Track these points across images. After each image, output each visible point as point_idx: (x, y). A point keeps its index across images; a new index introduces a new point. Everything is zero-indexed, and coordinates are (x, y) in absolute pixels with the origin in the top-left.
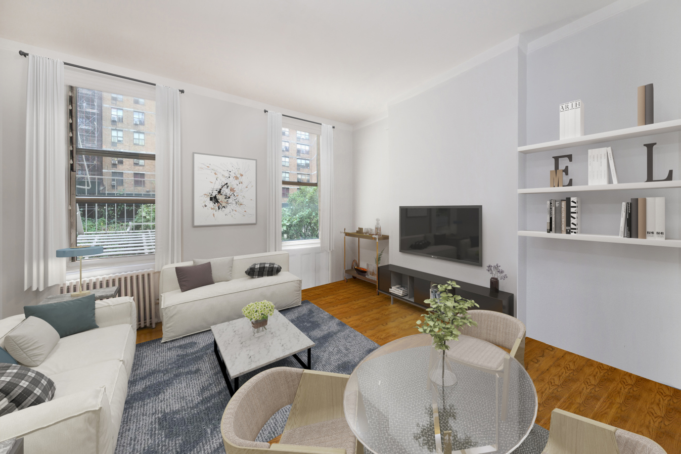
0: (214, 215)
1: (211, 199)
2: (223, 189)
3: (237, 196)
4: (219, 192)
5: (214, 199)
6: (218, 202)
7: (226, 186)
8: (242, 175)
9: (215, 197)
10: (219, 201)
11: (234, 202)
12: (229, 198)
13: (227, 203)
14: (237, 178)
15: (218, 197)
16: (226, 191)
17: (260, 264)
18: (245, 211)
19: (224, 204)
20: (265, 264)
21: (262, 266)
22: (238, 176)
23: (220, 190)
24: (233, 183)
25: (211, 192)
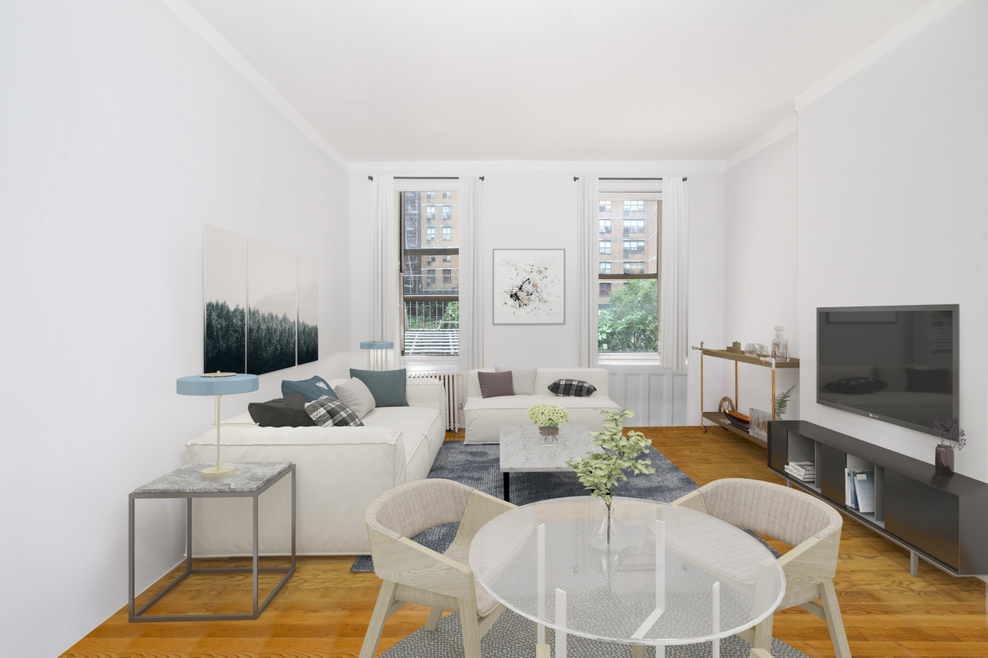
0: (514, 313)
1: (511, 296)
2: (524, 285)
3: (541, 292)
4: (520, 289)
5: (515, 296)
6: (518, 299)
7: (527, 282)
8: (546, 269)
9: (516, 294)
10: (520, 298)
11: (537, 299)
12: (531, 294)
13: (529, 300)
14: (540, 272)
15: (520, 294)
16: (527, 287)
17: (567, 380)
18: (551, 310)
19: (525, 302)
20: (573, 380)
21: (569, 383)
22: (542, 270)
23: (522, 286)
24: (535, 278)
25: (511, 289)
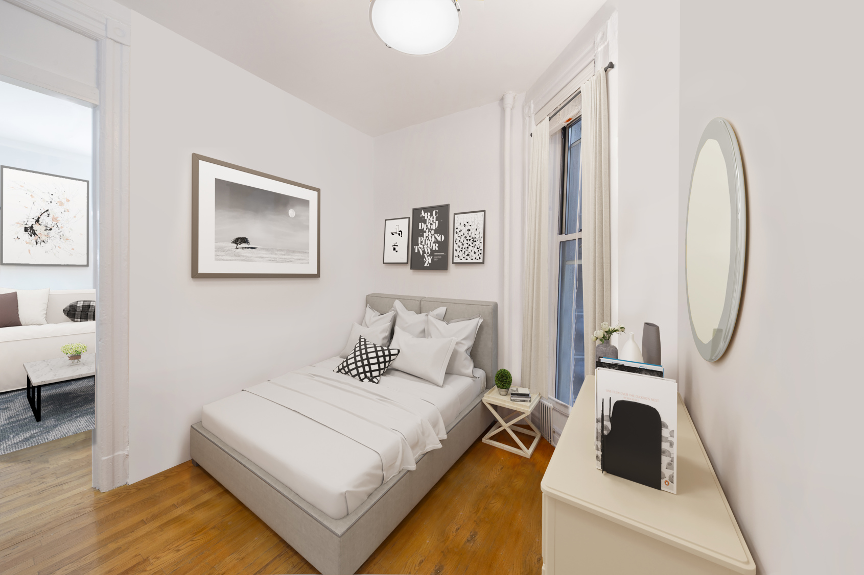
0: (29, 251)
1: (26, 229)
2: (42, 217)
3: (62, 227)
4: (37, 221)
5: (30, 230)
6: (35, 234)
7: (46, 213)
8: (68, 201)
9: (32, 227)
10: (37, 233)
11: (58, 236)
12: (51, 229)
13: (48, 235)
14: (61, 204)
15: (36, 227)
16: (44, 219)
17: (84, 301)
18: (73, 249)
19: (43, 238)
20: (91, 301)
21: (87, 304)
22: (63, 201)
23: (39, 218)
24: (55, 209)
25: (26, 220)
